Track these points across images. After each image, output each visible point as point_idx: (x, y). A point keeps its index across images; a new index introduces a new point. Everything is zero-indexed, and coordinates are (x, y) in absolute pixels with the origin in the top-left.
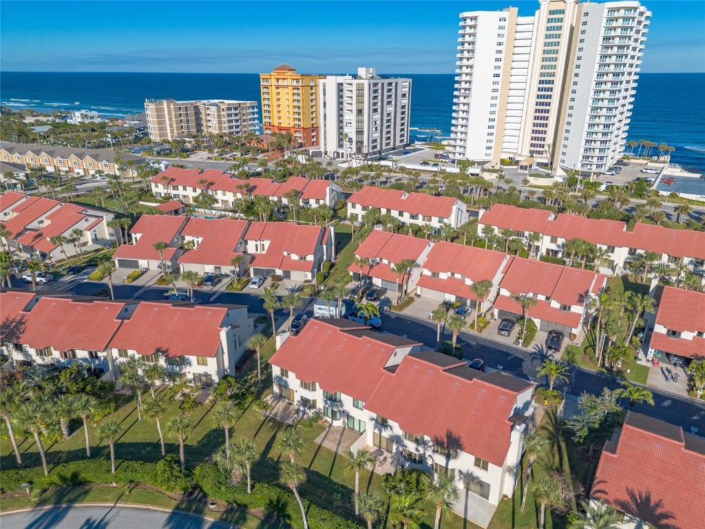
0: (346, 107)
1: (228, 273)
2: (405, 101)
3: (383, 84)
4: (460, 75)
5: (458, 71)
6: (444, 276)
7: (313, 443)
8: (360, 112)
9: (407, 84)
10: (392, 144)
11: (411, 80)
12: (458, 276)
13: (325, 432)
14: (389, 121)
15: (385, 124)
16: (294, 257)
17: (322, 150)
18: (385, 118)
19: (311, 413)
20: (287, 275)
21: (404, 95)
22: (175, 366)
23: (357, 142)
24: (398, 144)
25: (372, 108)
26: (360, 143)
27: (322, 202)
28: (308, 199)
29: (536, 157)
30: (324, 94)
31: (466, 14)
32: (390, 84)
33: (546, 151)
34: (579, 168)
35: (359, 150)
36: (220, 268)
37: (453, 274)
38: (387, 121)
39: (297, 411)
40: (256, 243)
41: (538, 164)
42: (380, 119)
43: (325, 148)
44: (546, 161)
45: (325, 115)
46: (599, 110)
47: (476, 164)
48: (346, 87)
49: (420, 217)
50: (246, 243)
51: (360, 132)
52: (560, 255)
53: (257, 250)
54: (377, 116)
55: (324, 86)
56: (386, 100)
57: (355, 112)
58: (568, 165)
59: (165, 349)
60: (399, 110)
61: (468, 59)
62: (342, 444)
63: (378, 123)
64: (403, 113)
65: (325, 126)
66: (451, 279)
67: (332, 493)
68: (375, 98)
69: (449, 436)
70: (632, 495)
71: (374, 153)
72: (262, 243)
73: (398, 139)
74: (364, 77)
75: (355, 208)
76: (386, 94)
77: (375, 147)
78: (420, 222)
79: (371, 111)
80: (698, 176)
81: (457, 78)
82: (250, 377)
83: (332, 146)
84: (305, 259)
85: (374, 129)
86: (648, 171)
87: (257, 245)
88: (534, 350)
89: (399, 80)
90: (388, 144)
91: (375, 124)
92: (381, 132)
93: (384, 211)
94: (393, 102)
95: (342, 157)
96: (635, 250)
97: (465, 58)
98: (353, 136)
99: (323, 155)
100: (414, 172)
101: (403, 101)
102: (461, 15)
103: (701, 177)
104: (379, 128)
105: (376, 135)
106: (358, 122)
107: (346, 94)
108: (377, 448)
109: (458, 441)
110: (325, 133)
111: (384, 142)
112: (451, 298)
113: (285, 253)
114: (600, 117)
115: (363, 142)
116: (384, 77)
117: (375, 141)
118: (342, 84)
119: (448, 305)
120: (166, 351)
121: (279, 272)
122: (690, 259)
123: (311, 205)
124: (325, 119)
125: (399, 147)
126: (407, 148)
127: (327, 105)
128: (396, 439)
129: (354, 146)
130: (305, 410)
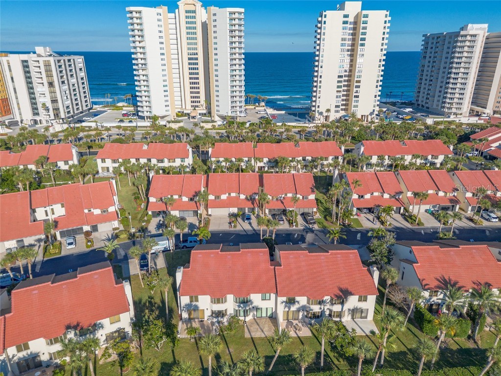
0: (35, 80)
1: (33, 242)
2: (82, 74)
3: (64, 60)
4: (135, 53)
5: (132, 51)
6: (224, 197)
7: (246, 339)
8: (51, 84)
9: (81, 60)
10: (80, 108)
11: (83, 57)
12: (233, 195)
13: (245, 328)
14: (74, 90)
15: (73, 93)
16: (97, 212)
17: (19, 119)
18: (72, 89)
19: (225, 320)
20: (95, 228)
21: (81, 69)
22: (88, 336)
23: (53, 109)
24: (85, 108)
25: (60, 80)
26: (56, 110)
27: (70, 163)
28: (56, 162)
29: (198, 110)
30: (10, 70)
31: (132, 8)
32: (69, 61)
33: (202, 105)
34: (230, 114)
35: (57, 115)
36: (22, 241)
37: (229, 194)
38: (73, 91)
39: (213, 324)
40: (45, 209)
41: (200, 114)
42: (68, 90)
43: (21, 117)
44: (205, 112)
45: (15, 89)
46: (234, 77)
47: (160, 118)
48: (31, 64)
49: (166, 160)
50: (34, 211)
51: (54, 101)
52: (266, 169)
53: (47, 215)
54: (66, 87)
55: (9, 63)
56: (69, 74)
57: (46, 84)
58: (223, 113)
59: (75, 323)
60: (80, 82)
61: (140, 42)
62: (264, 330)
63: (68, 92)
64: (83, 83)
65: (17, 98)
66: (229, 198)
67: (288, 364)
68: (61, 72)
69: (341, 290)
70: (438, 280)
71: (69, 117)
72: (51, 207)
73: (84, 104)
74: (43, 55)
75: (105, 162)
76: (68, 69)
77: (69, 112)
78: (166, 164)
79: (61, 83)
80: (283, 112)
81: (133, 56)
82: (146, 317)
83: (27, 115)
84: (107, 211)
85: (65, 98)
86: (261, 112)
87: (46, 211)
88: (302, 228)
89: (76, 57)
90: (78, 109)
91: (66, 94)
92: (72, 100)
93: (133, 161)
94: (74, 75)
95: (41, 123)
96: (305, 157)
97: (138, 41)
98: (49, 105)
99: (20, 123)
100: (129, 128)
101: (81, 74)
102: (127, 9)
103: (285, 113)
104: (69, 97)
105: (68, 102)
106: (51, 92)
107: (33, 70)
108: (287, 321)
109: (348, 291)
110: (18, 104)
111: (75, 107)
112: (235, 210)
113: (86, 211)
114: (235, 81)
115: (59, 109)
116: (61, 54)
117: (68, 107)
118: (26, 61)
119: (233, 216)
120: (78, 325)
121: (86, 228)
122: (332, 157)
123: (59, 167)
124: (15, 92)
125: (86, 111)
126: (90, 111)
127: (14, 80)
128: (303, 308)
129: (51, 113)
130: (218, 320)
